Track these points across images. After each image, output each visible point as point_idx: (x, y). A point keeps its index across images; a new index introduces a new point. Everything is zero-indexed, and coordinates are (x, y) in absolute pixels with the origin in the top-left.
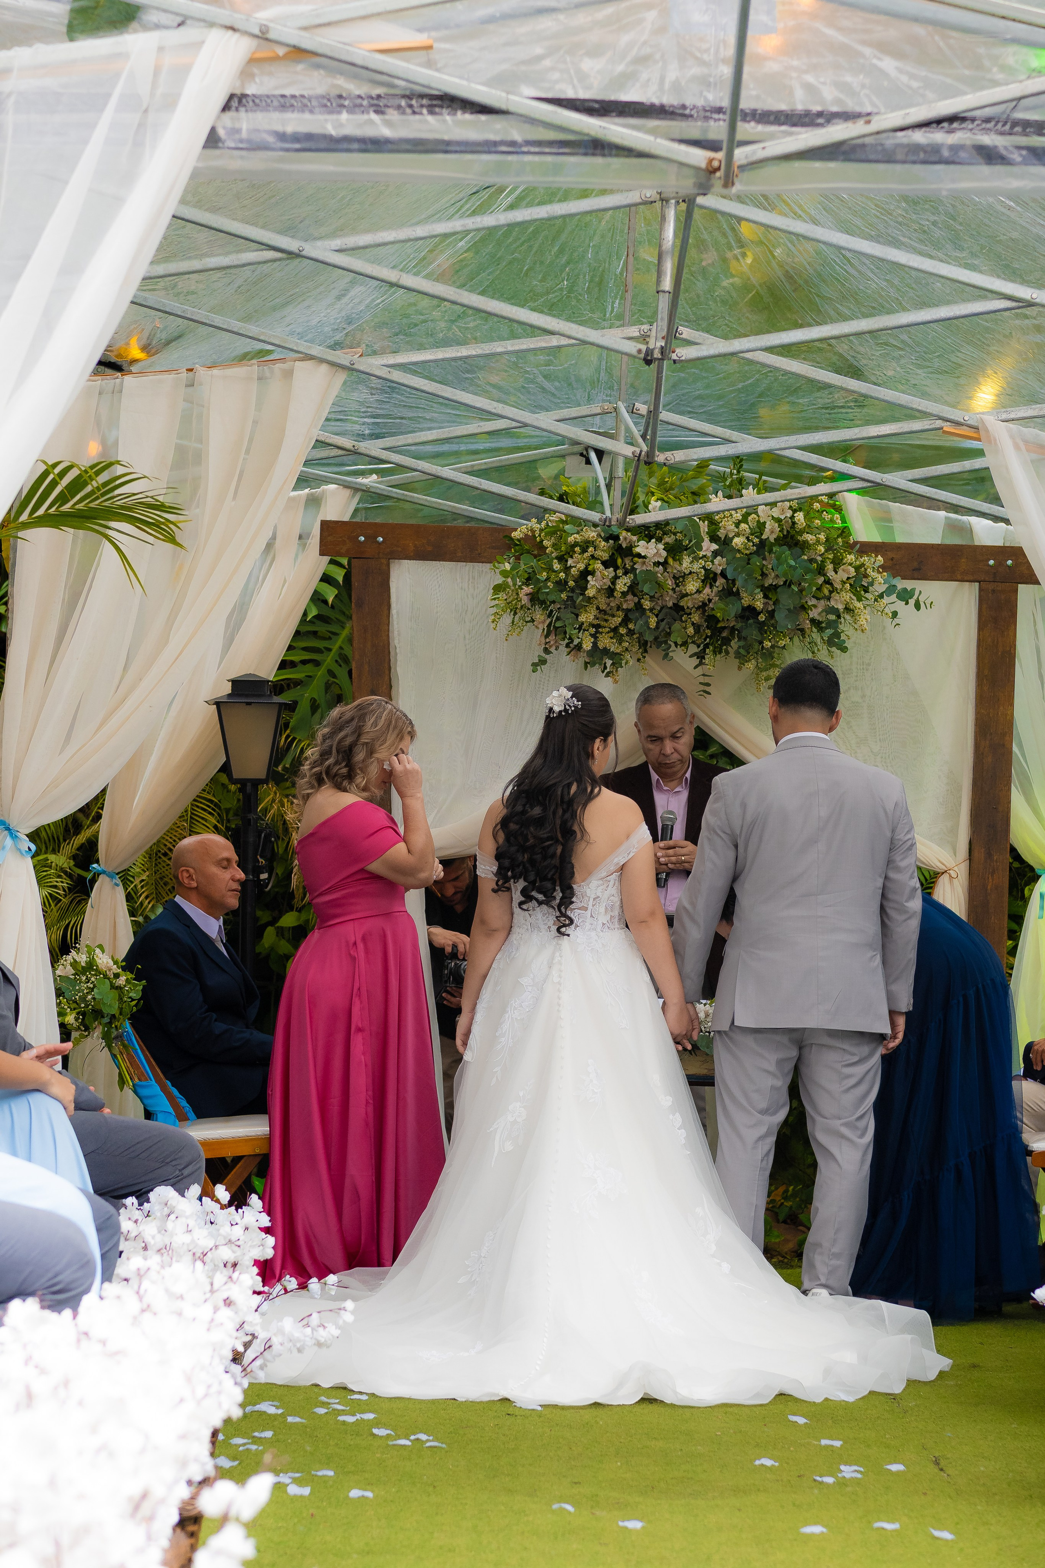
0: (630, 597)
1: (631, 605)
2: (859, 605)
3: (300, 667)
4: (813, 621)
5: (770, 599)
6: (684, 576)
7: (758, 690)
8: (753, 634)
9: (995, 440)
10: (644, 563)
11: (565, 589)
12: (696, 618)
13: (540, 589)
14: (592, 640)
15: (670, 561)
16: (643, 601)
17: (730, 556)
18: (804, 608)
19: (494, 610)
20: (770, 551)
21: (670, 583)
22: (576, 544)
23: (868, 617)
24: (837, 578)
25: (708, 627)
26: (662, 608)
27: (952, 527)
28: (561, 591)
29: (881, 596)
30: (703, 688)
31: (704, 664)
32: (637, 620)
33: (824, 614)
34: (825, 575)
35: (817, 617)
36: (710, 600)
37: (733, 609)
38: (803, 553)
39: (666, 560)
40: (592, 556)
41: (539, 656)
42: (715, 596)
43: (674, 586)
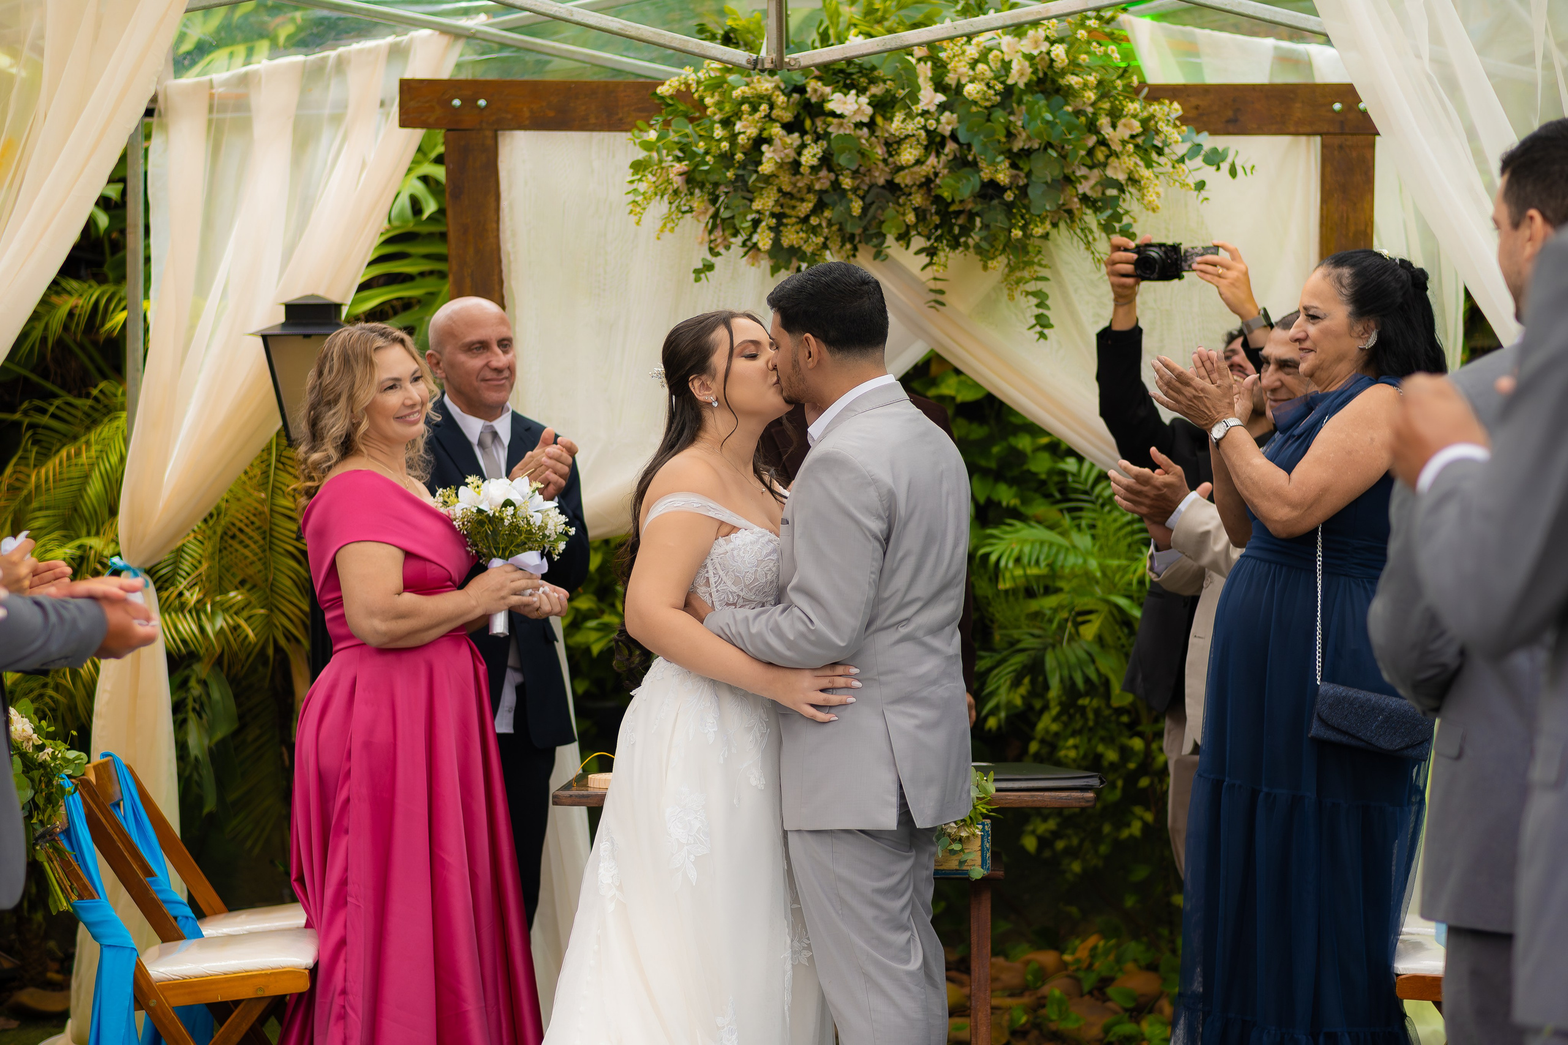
0: (824, 173)
1: (826, 184)
2: (1145, 173)
3: (419, 281)
4: (1085, 199)
5: (1021, 169)
6: (900, 142)
7: (1011, 298)
8: (999, 219)
10: (841, 125)
11: (732, 166)
12: (918, 199)
13: (697, 165)
14: (772, 235)
15: (879, 120)
16: (841, 178)
17: (963, 111)
18: (1069, 180)
19: (631, 197)
20: (1020, 102)
22: (745, 100)
23: (1161, 190)
24: (1115, 135)
25: (937, 213)
26: (871, 187)
27: (1284, 59)
28: (728, 170)
29: (1182, 160)
30: (933, 296)
31: (937, 263)
32: (834, 204)
33: (1099, 188)
34: (1098, 132)
35: (1089, 193)
36: (936, 174)
37: (970, 186)
38: (1067, 103)
39: (872, 120)
40: (768, 117)
41: (704, 259)
42: (944, 167)
43: (886, 156)
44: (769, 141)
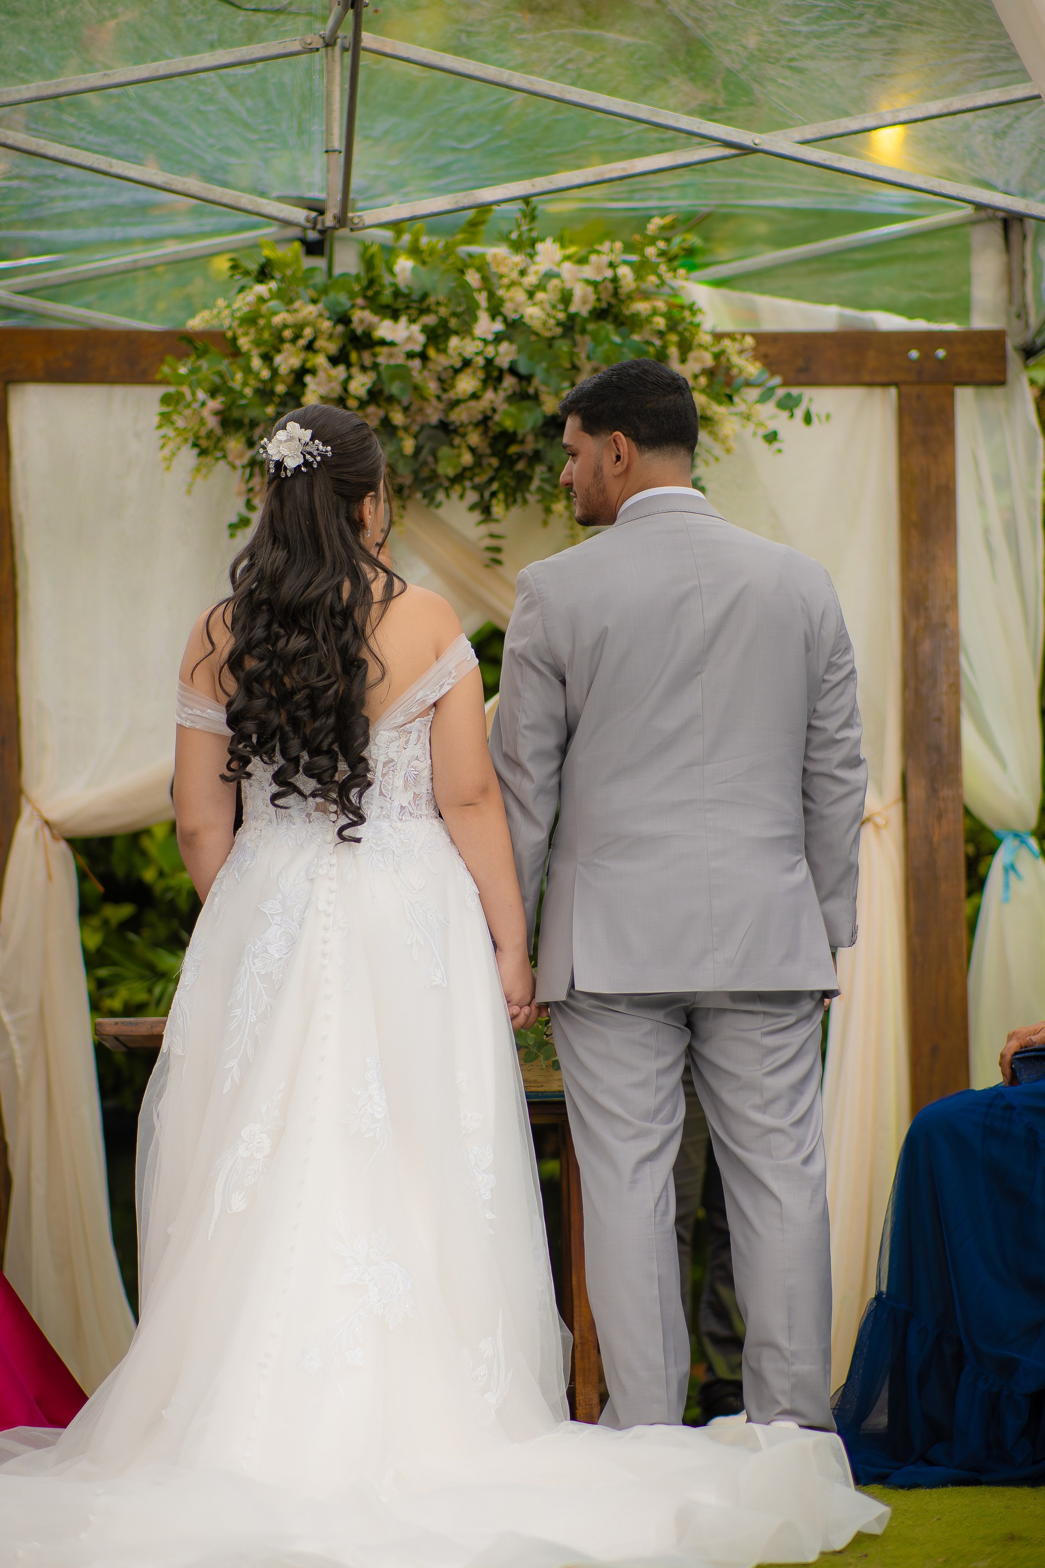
0: (371, 409)
2: (718, 411)
10: (391, 355)
11: (272, 401)
12: (474, 438)
13: (234, 400)
15: (432, 353)
16: (391, 414)
17: (523, 340)
20: (583, 331)
22: (285, 326)
23: (735, 427)
25: (494, 453)
26: (423, 425)
28: (267, 404)
30: (490, 555)
31: (492, 519)
36: (495, 410)
37: (530, 419)
38: (635, 333)
39: (425, 350)
40: (310, 347)
41: (239, 514)
42: (504, 402)
43: (439, 392)
44: (313, 372)
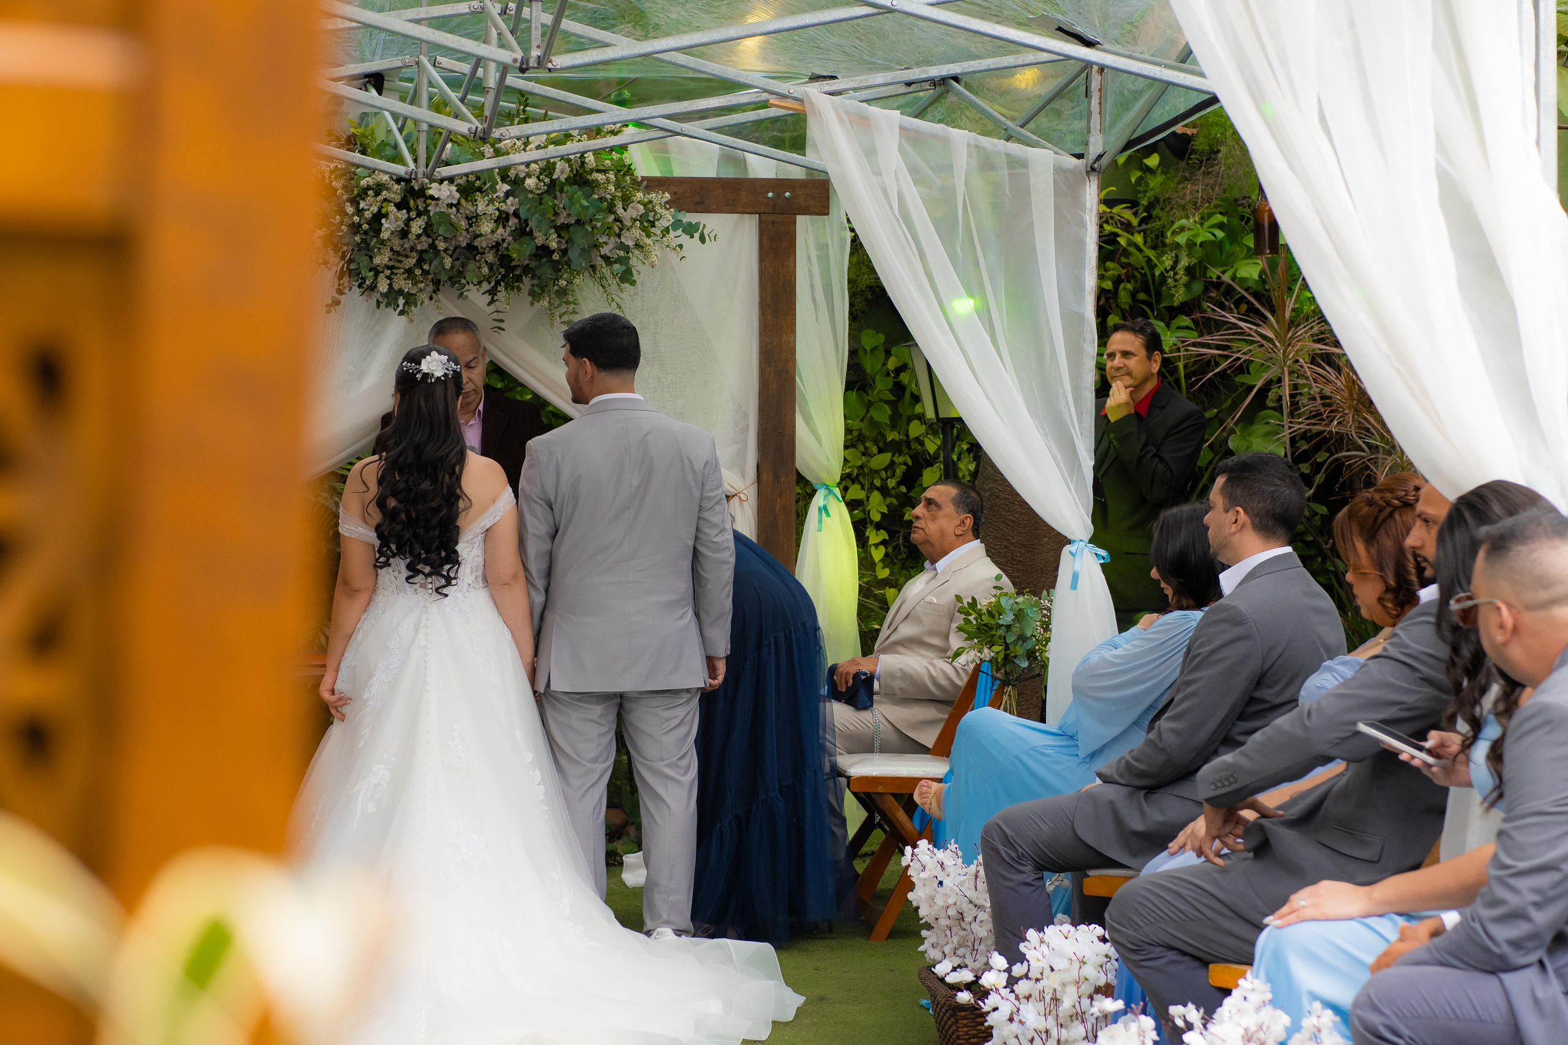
0: (424, 238)
1: (425, 246)
2: (648, 241)
4: (605, 258)
5: (563, 238)
6: (478, 217)
7: (552, 325)
8: (547, 272)
9: (820, 113)
10: (437, 205)
11: (358, 232)
12: (490, 257)
14: (388, 282)
15: (463, 202)
16: (437, 242)
17: (522, 196)
18: (596, 246)
20: (561, 191)
21: (463, 224)
22: (369, 188)
23: (658, 253)
24: (627, 215)
25: (502, 266)
26: (456, 249)
28: (355, 234)
29: (667, 230)
30: (496, 324)
31: (497, 300)
32: (432, 261)
33: (615, 251)
34: (615, 213)
35: (609, 254)
36: (504, 240)
37: (528, 249)
38: (594, 193)
39: (459, 203)
40: (386, 199)
41: (332, 297)
42: (509, 236)
43: (468, 227)
